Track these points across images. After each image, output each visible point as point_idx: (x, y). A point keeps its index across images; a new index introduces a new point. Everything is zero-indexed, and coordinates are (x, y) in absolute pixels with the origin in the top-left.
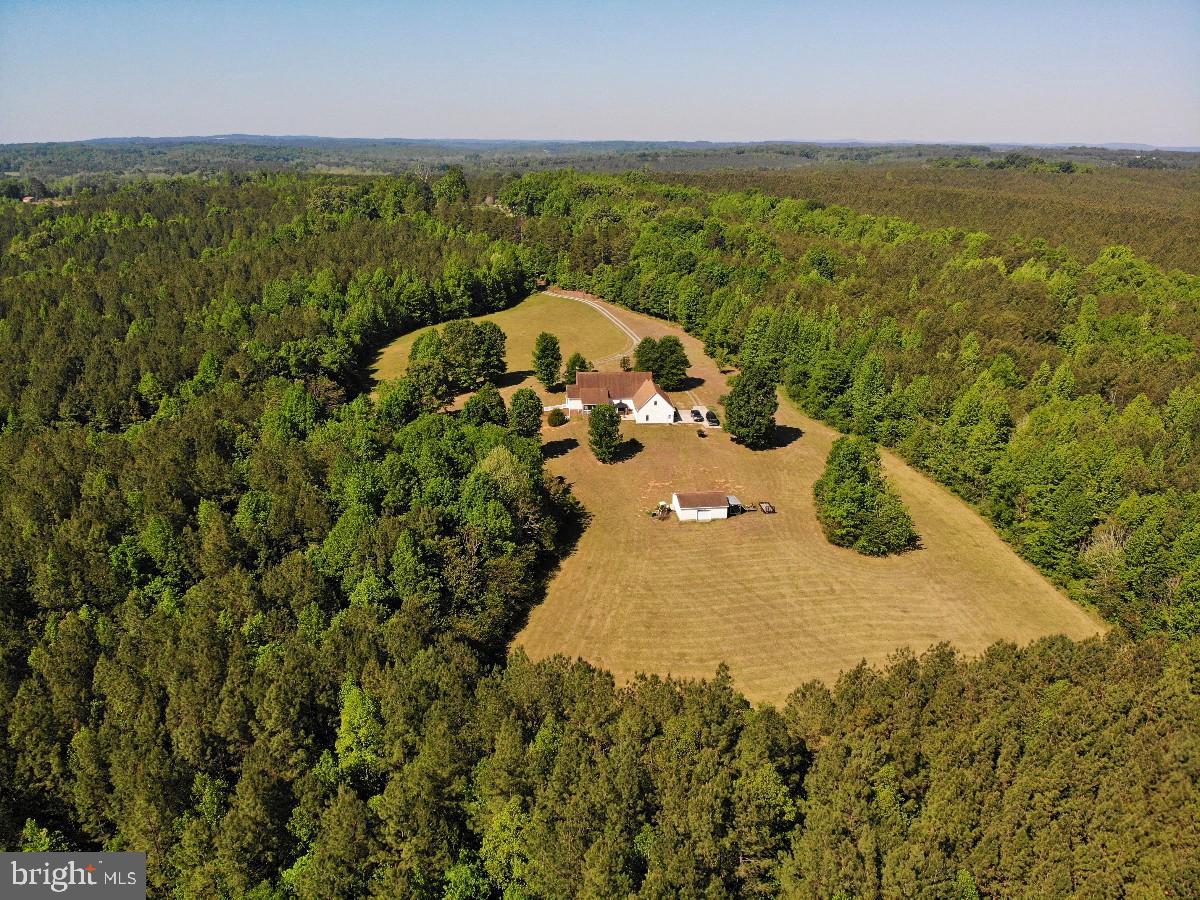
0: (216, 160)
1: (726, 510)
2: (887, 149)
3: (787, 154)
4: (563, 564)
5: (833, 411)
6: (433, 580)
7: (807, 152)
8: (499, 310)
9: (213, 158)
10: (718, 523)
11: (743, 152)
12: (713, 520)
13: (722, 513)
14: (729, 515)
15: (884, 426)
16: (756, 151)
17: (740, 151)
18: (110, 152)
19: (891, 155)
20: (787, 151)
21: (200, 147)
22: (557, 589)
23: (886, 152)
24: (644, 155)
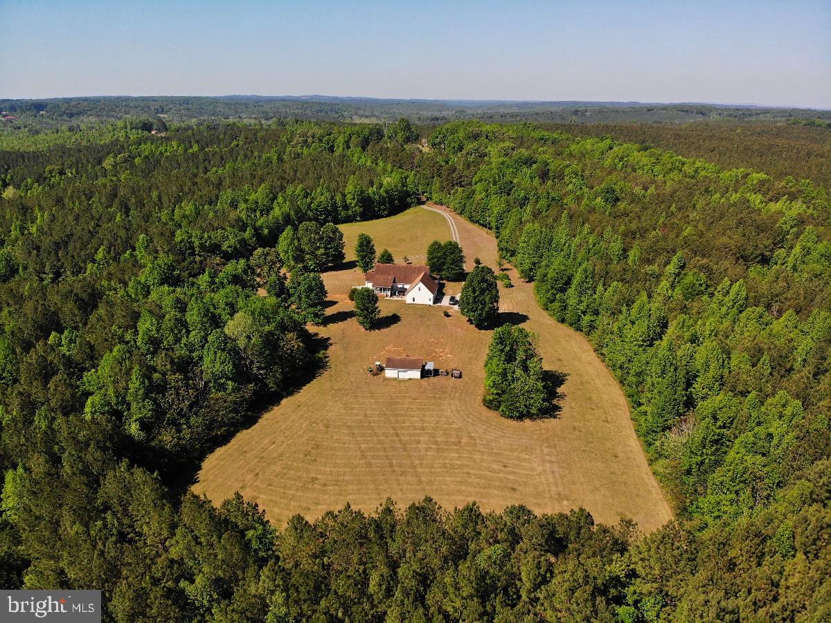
0: (292, 111)
1: (420, 373)
2: (766, 111)
3: (687, 111)
4: (284, 401)
5: (557, 305)
6: (148, 402)
7: (703, 110)
8: (383, 217)
9: (290, 110)
10: (412, 382)
11: (652, 110)
12: (410, 379)
13: (416, 374)
14: (422, 377)
15: (587, 319)
16: (662, 109)
17: (650, 109)
18: (227, 104)
19: (767, 115)
20: (685, 110)
21: (285, 103)
22: (268, 419)
23: (765, 113)
24: (577, 111)
